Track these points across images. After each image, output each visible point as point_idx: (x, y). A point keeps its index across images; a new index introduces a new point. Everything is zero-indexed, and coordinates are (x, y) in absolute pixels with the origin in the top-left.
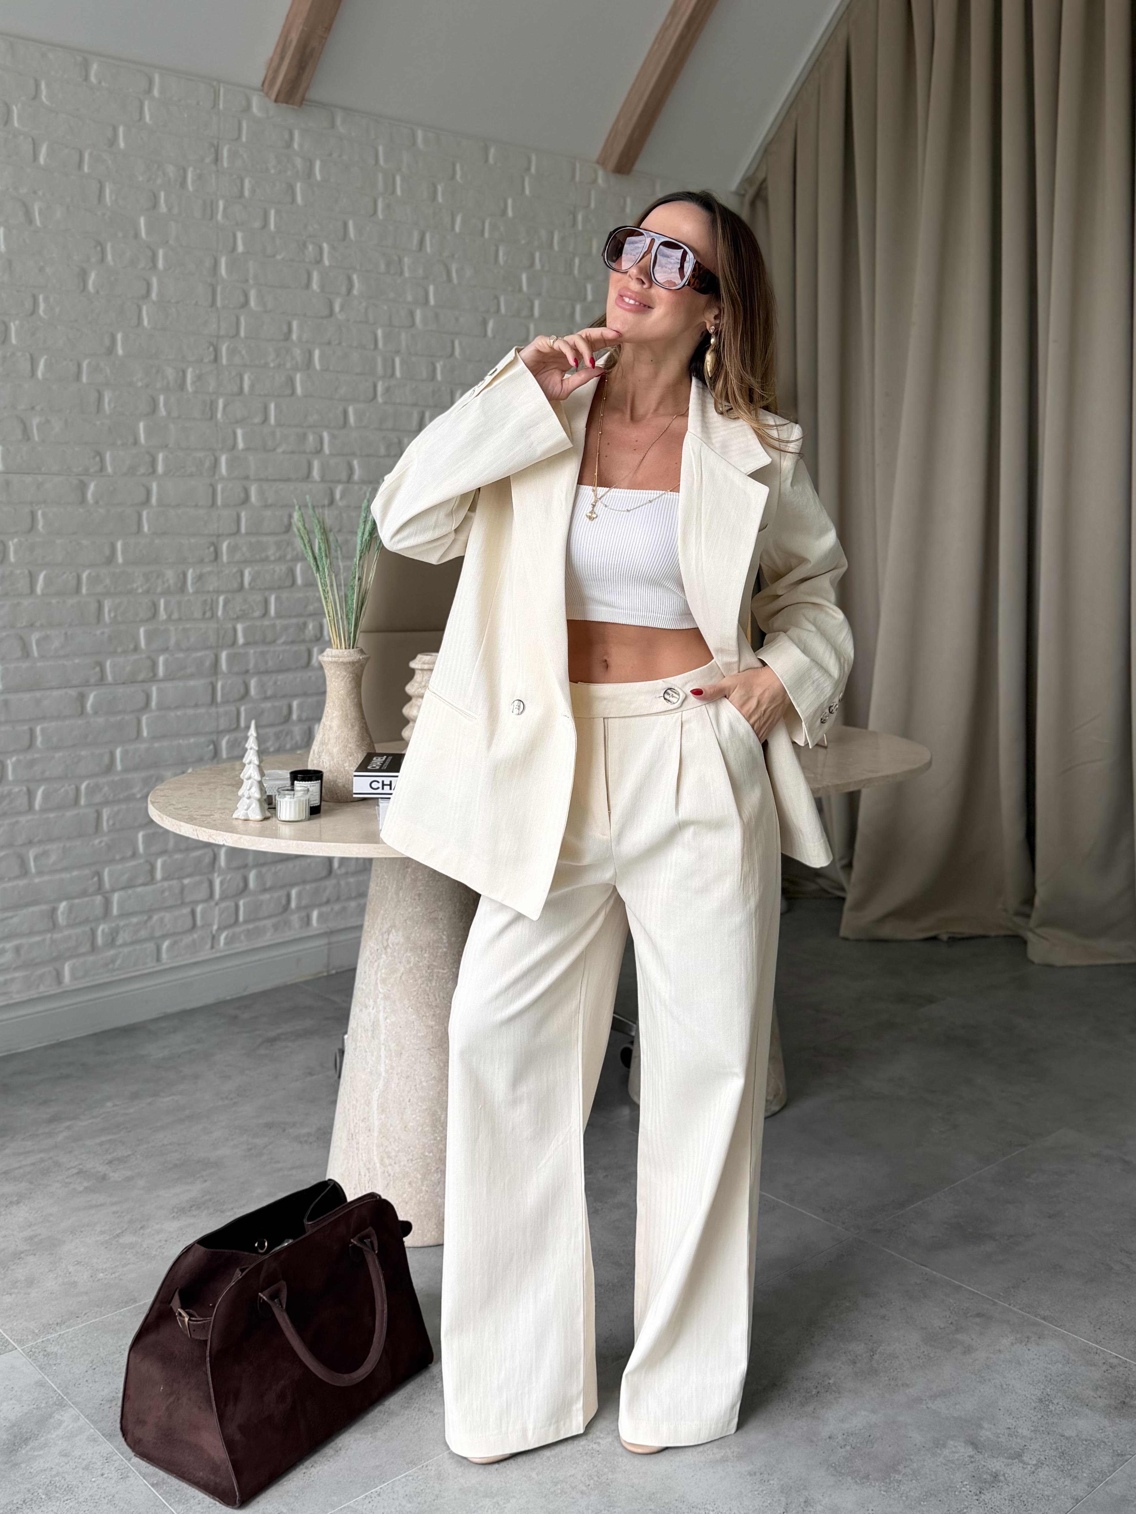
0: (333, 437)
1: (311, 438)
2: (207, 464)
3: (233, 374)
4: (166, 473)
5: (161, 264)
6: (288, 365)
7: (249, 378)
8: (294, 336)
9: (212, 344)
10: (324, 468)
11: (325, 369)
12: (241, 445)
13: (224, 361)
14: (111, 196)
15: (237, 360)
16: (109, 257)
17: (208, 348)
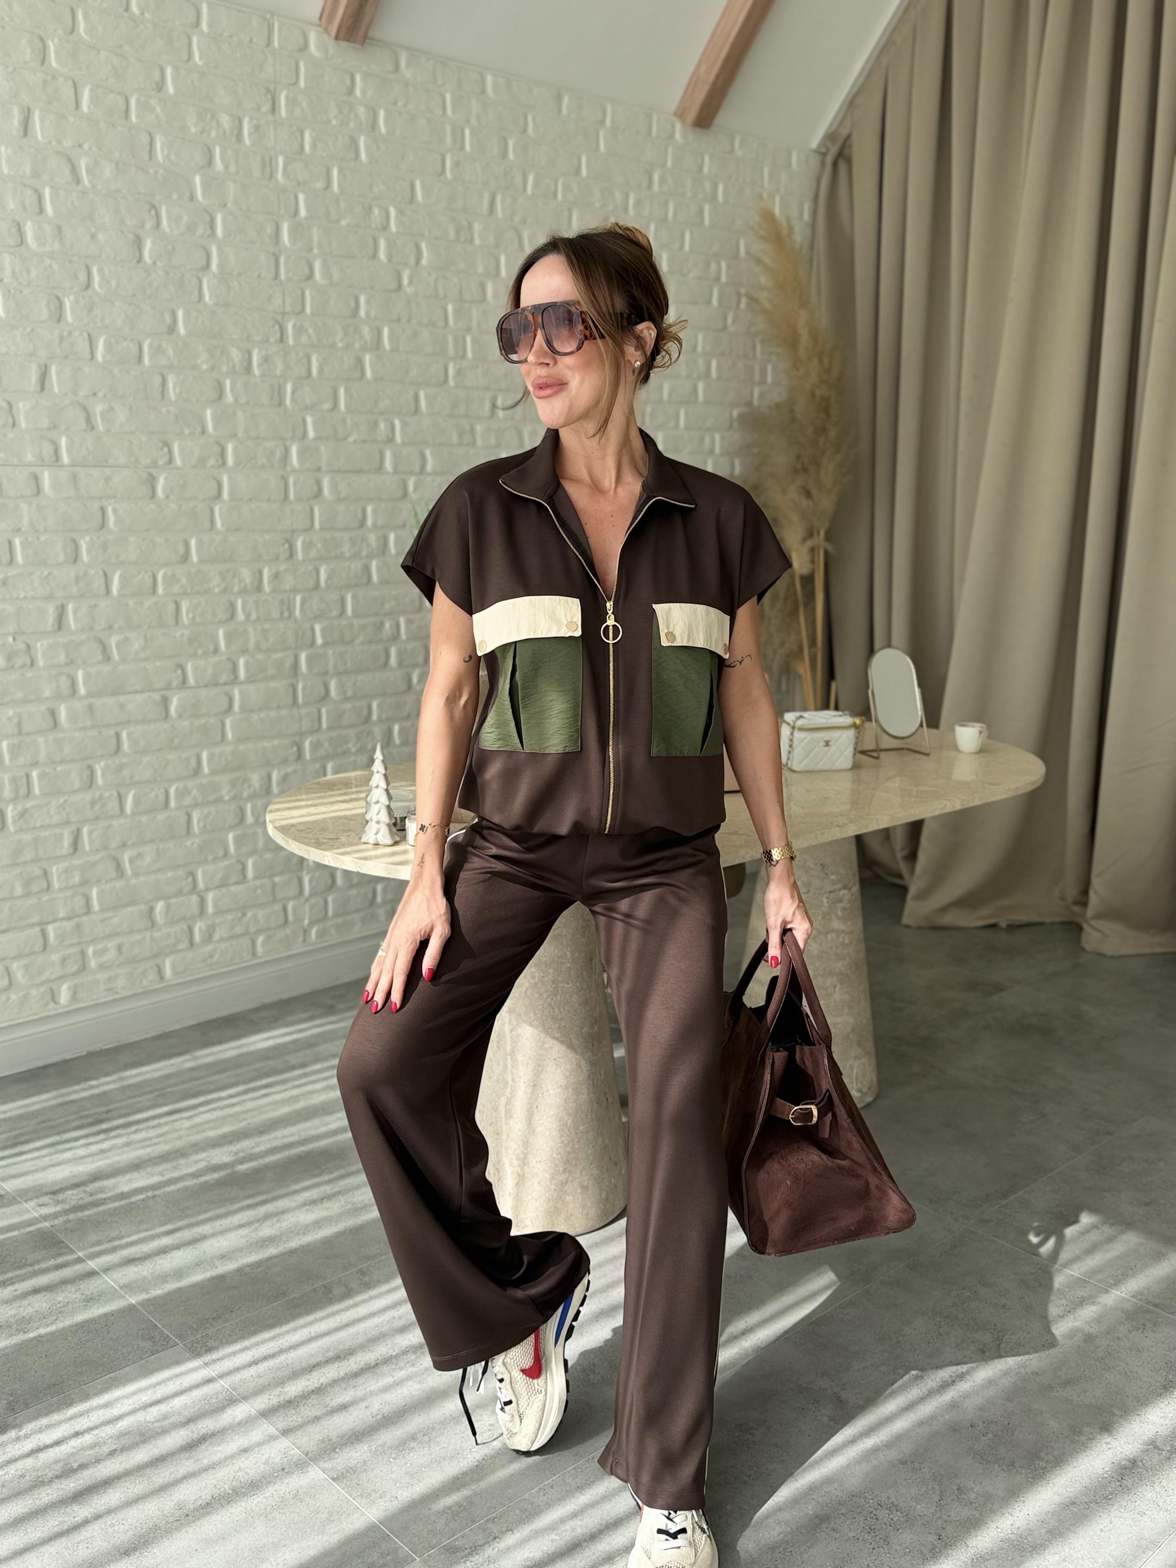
0: (405, 424)
1: (382, 425)
2: (278, 455)
3: (301, 355)
4: (237, 464)
5: (219, 231)
6: (357, 345)
7: (317, 360)
8: (362, 313)
9: (277, 322)
10: (396, 457)
11: (395, 350)
12: (311, 434)
13: (291, 341)
14: (162, 151)
15: (304, 339)
16: (165, 223)
17: (274, 326)
